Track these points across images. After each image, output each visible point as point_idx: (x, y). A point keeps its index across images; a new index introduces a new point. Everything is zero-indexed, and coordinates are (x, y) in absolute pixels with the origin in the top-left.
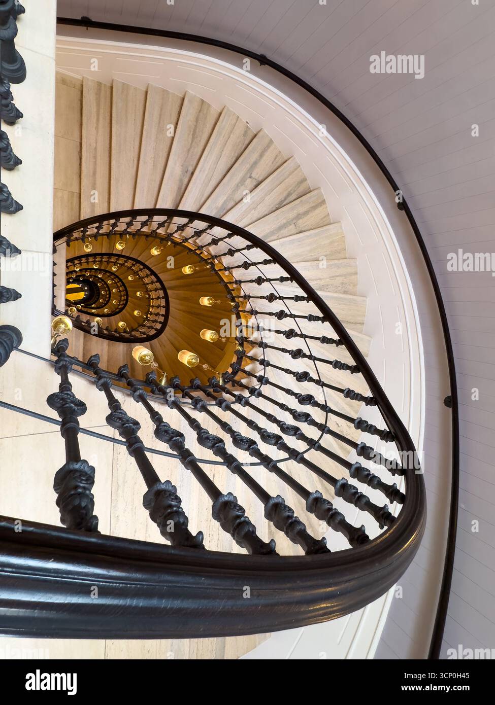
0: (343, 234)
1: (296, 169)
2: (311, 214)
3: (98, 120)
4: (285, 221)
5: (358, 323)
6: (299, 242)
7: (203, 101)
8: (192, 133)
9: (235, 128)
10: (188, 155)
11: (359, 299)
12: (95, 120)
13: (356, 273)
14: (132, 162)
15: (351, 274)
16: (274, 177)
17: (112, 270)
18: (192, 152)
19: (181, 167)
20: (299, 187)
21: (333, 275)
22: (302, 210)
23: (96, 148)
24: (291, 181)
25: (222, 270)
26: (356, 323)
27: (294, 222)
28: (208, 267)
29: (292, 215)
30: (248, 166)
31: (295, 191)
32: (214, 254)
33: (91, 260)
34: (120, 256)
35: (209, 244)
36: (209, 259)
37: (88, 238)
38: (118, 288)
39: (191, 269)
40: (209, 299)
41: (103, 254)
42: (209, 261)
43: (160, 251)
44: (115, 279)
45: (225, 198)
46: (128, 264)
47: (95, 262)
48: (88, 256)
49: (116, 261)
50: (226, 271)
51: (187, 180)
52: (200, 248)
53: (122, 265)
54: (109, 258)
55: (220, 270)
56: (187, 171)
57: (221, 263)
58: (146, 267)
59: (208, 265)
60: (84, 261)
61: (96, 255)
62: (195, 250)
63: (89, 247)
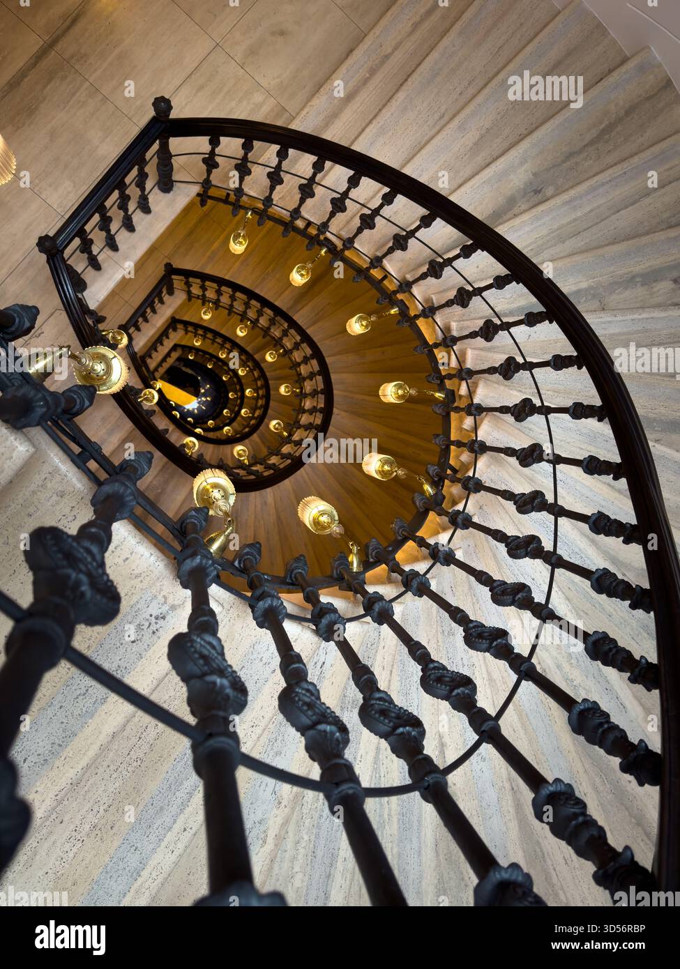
8: (603, 126)
10: (564, 162)
14: (436, 116)
17: (264, 358)
18: (577, 164)
19: (531, 176)
23: (386, 58)
25: (462, 409)
28: (438, 395)
32: (469, 364)
33: (238, 306)
34: (293, 324)
35: (473, 335)
36: (450, 376)
37: (246, 209)
38: (253, 410)
39: (400, 392)
40: (385, 462)
41: (265, 303)
42: (448, 384)
43: (366, 327)
44: (261, 388)
45: (584, 285)
46: (297, 356)
47: (243, 317)
48: (236, 287)
49: (281, 339)
50: (469, 414)
51: (524, 207)
52: (449, 341)
53: (288, 353)
54: (272, 322)
55: (458, 410)
56: (537, 192)
57: (471, 394)
58: (324, 371)
59: (439, 392)
60: (225, 300)
61: (251, 294)
62: (436, 345)
63: (241, 240)
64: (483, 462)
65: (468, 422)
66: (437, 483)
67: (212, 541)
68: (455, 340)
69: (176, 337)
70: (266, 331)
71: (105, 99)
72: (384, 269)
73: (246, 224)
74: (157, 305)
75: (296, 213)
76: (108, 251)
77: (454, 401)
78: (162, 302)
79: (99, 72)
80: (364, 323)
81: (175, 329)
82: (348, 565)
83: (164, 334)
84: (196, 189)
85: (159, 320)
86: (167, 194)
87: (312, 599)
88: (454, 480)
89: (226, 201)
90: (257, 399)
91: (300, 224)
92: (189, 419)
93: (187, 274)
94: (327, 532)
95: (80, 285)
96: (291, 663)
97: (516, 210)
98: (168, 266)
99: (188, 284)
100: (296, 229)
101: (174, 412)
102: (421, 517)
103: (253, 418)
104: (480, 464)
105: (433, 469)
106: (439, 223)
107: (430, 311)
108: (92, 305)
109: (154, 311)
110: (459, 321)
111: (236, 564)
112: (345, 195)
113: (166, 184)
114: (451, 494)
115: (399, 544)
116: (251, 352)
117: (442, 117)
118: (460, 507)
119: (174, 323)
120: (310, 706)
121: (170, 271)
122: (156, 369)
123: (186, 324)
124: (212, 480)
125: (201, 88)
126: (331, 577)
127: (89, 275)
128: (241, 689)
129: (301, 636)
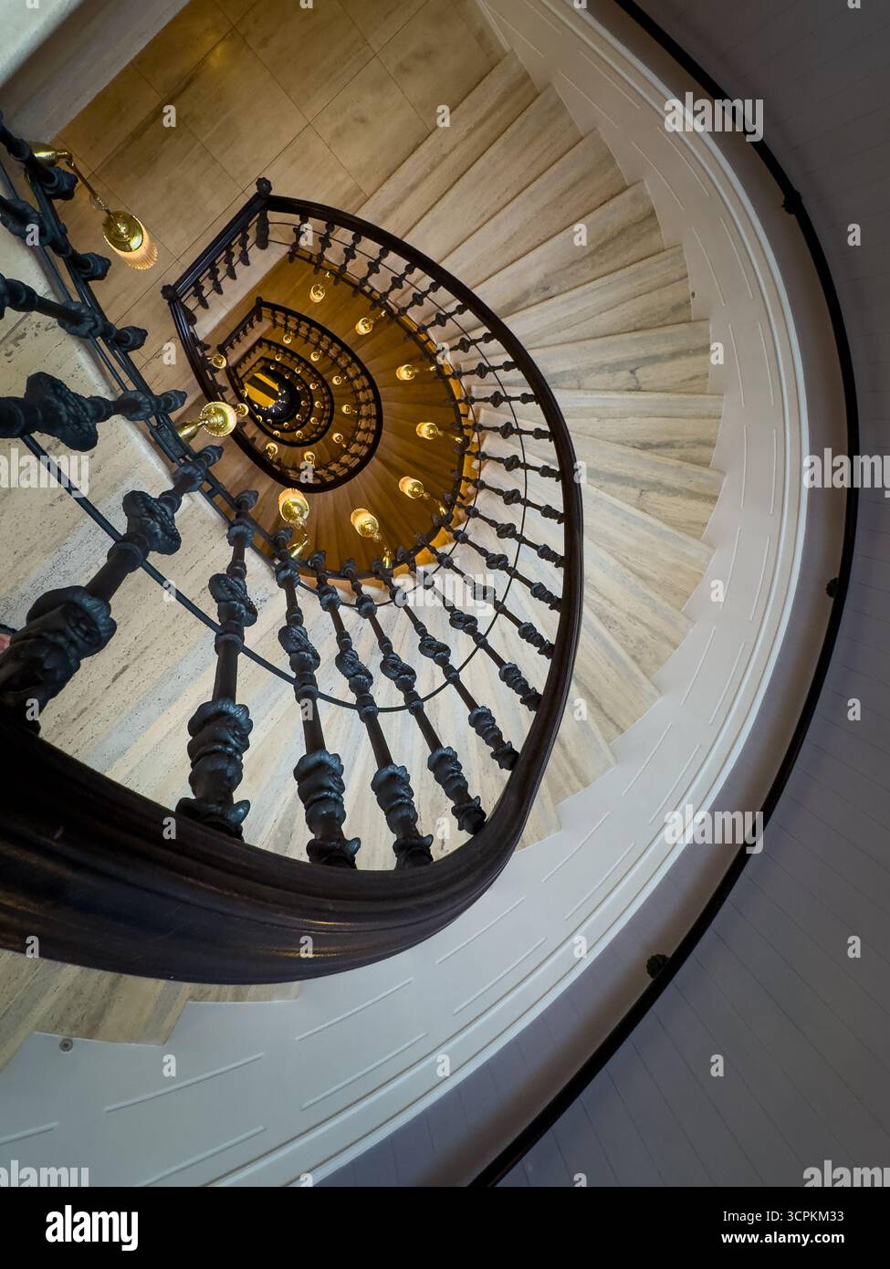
0: (705, 571)
1: (710, 417)
2: (678, 500)
3: (482, 121)
4: (630, 473)
5: (614, 723)
6: (627, 519)
7: (652, 214)
8: (600, 242)
9: (668, 287)
10: (567, 268)
11: (648, 687)
12: (477, 118)
13: (675, 646)
14: (479, 214)
15: (667, 639)
16: (669, 400)
17: (331, 380)
18: (578, 270)
19: (543, 276)
20: (694, 447)
21: (638, 616)
22: (670, 479)
23: (445, 156)
24: (690, 428)
25: (473, 454)
26: (610, 719)
27: (643, 488)
28: (457, 439)
29: (647, 474)
30: (642, 353)
31: (681, 447)
32: (481, 421)
33: (314, 338)
34: (355, 359)
35: (486, 400)
36: (467, 427)
37: (326, 270)
38: (320, 419)
39: (431, 432)
40: (416, 485)
41: (335, 339)
42: (466, 432)
43: (411, 376)
44: (327, 402)
45: (569, 368)
46: (358, 384)
47: (317, 346)
48: (312, 323)
49: (345, 368)
50: (478, 459)
51: (535, 300)
52: (469, 400)
53: (350, 380)
54: (339, 354)
55: (470, 453)
56: (546, 289)
57: (480, 443)
58: (377, 400)
59: (459, 436)
60: (303, 331)
61: (324, 331)
62: (460, 401)
63: (319, 292)
64: (482, 495)
65: (476, 464)
66: (449, 507)
67: (294, 549)
68: (473, 400)
69: (261, 352)
70: (335, 361)
71: (214, 161)
72: (427, 335)
73: (324, 281)
74: (249, 329)
75: (364, 280)
76: (214, 294)
77: (468, 446)
78: (252, 326)
79: (208, 135)
80: (410, 373)
81: (261, 346)
82: (382, 564)
83: (252, 349)
84: (286, 249)
85: (248, 341)
86: (263, 251)
87: (357, 589)
88: (461, 506)
89: (309, 261)
90: (324, 410)
91: (367, 289)
92: (269, 420)
93: (274, 308)
94: (370, 536)
95: (192, 320)
96: (343, 638)
97: (530, 301)
98: (259, 299)
99: (274, 315)
100: (363, 292)
101: (258, 417)
102: (436, 530)
103: (319, 426)
104: (479, 497)
105: (448, 496)
106: (468, 313)
107: (458, 374)
108: (201, 337)
109: (246, 334)
110: (477, 385)
111: (309, 564)
112: (403, 276)
113: (263, 243)
114: (458, 516)
115: (418, 549)
116: (320, 372)
117: (483, 215)
118: (461, 528)
119: (260, 342)
120: (352, 663)
121: (260, 303)
122: (244, 376)
123: (270, 343)
124: (293, 500)
125: (294, 161)
126: (371, 571)
127: (199, 312)
128: (317, 657)
129: (348, 615)
